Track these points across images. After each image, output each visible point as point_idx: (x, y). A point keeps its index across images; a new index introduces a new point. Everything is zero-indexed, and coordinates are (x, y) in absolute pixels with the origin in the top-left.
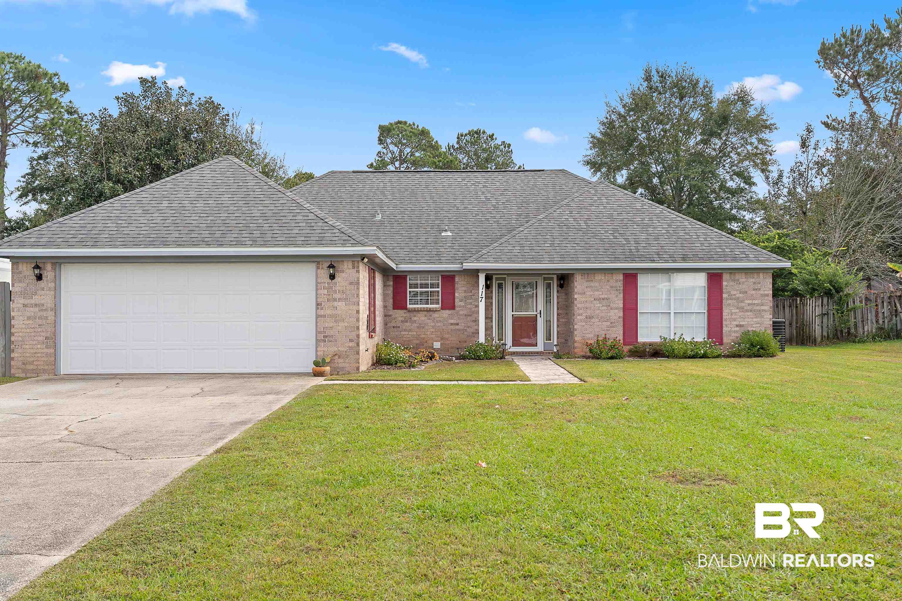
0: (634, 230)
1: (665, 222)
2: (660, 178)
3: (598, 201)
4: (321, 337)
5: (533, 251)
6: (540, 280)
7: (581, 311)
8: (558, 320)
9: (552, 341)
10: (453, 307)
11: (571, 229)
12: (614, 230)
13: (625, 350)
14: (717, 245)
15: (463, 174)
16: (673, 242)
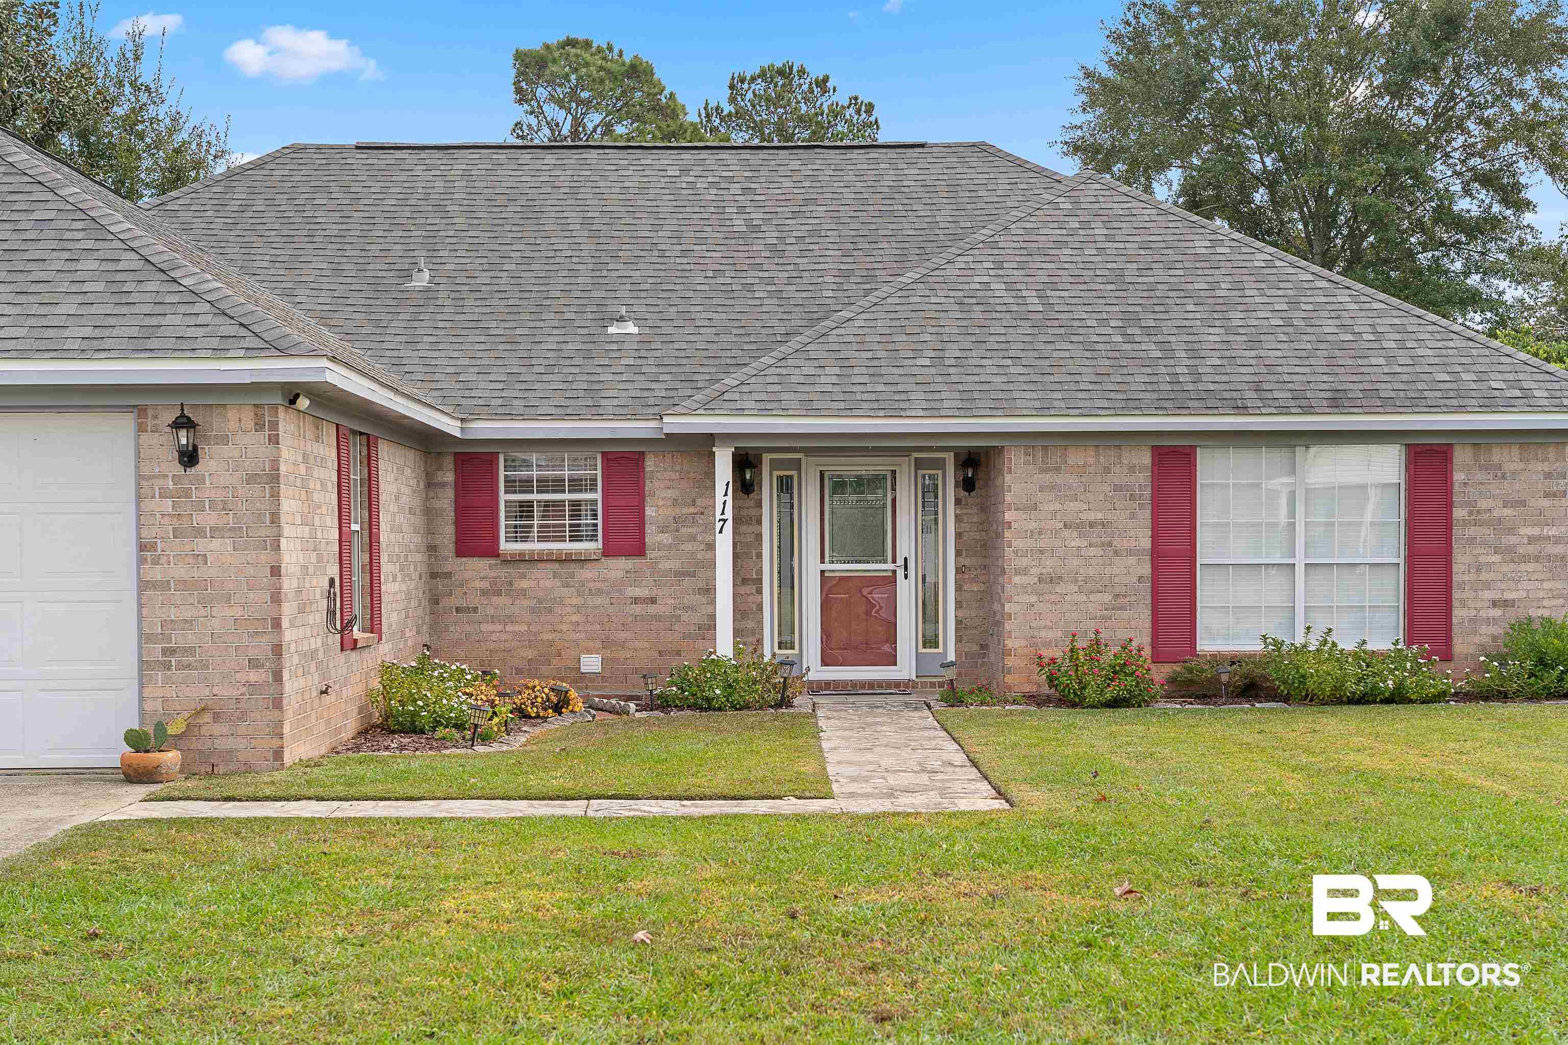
0: (1187, 316)
1: (1280, 293)
2: (1272, 187)
3: (1081, 232)
4: (155, 651)
5: (876, 379)
6: (905, 468)
7: (1025, 562)
8: (959, 588)
9: (940, 650)
10: (639, 550)
11: (998, 315)
12: (1127, 316)
13: (1158, 678)
14: (1437, 360)
15: (687, 156)
16: (1304, 354)
